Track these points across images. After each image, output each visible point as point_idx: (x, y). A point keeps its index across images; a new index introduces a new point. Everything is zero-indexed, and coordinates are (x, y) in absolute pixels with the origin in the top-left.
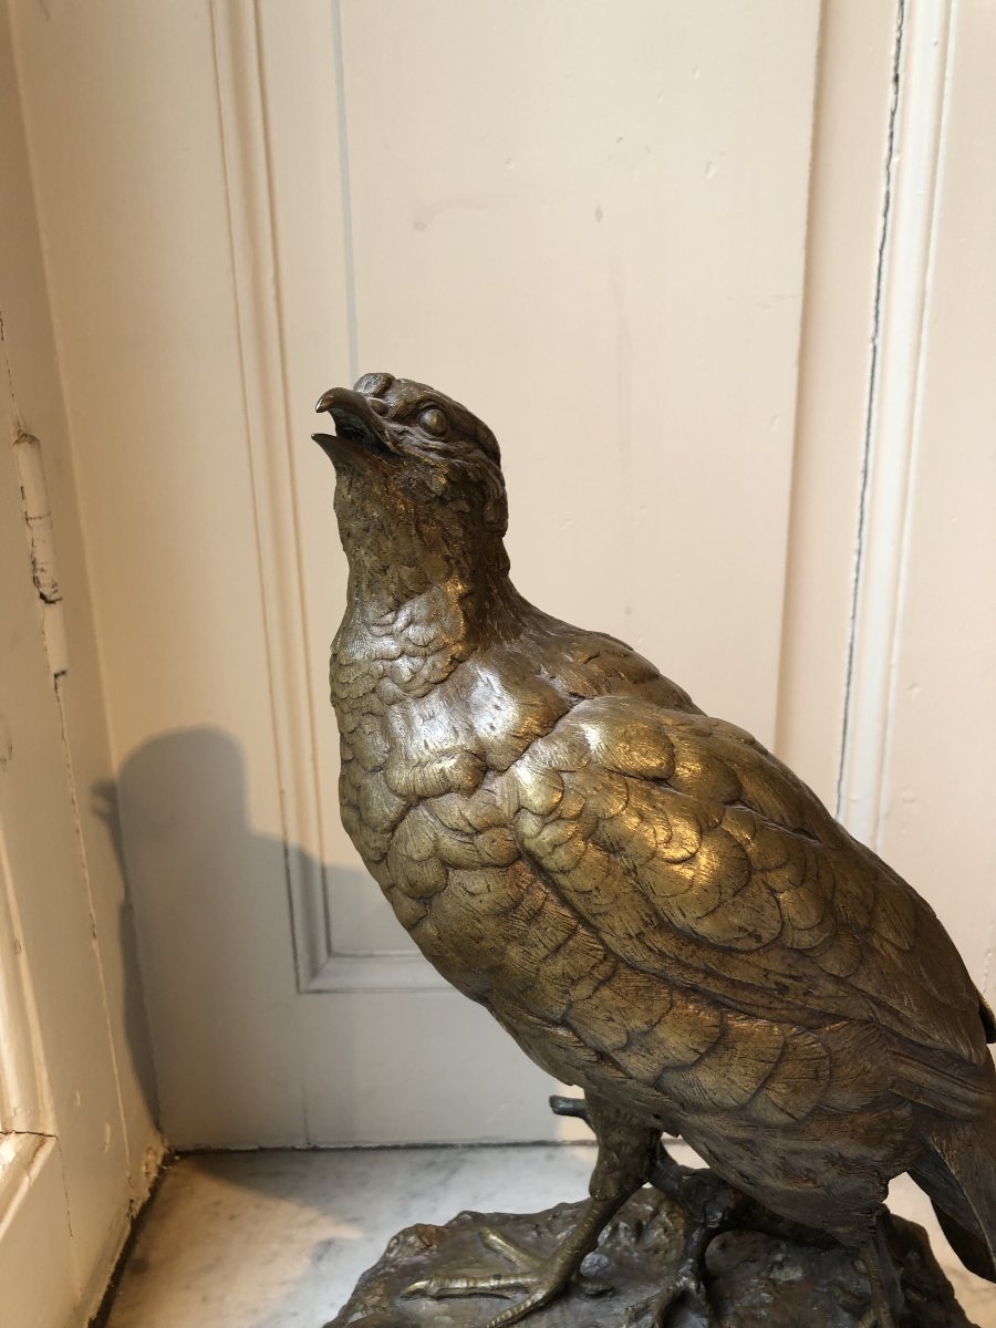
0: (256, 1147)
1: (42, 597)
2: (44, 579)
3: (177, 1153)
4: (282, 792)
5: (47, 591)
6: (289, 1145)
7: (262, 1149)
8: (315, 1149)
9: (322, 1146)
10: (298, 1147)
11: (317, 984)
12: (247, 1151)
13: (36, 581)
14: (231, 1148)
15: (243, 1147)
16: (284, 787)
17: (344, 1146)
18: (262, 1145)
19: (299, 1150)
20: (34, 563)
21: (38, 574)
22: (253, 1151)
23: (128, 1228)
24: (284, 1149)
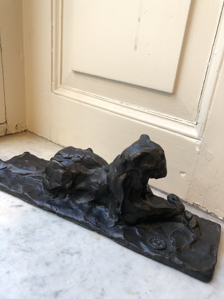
0: (41, 136)
3: (28, 131)
4: (52, 26)
6: (47, 138)
7: (42, 137)
8: (51, 141)
9: (53, 141)
10: (48, 139)
11: (56, 91)
12: (39, 136)
14: (38, 134)
15: (39, 135)
16: (53, 25)
17: (57, 143)
18: (43, 136)
19: (48, 140)
22: (41, 137)
23: (3, 134)
24: (46, 139)
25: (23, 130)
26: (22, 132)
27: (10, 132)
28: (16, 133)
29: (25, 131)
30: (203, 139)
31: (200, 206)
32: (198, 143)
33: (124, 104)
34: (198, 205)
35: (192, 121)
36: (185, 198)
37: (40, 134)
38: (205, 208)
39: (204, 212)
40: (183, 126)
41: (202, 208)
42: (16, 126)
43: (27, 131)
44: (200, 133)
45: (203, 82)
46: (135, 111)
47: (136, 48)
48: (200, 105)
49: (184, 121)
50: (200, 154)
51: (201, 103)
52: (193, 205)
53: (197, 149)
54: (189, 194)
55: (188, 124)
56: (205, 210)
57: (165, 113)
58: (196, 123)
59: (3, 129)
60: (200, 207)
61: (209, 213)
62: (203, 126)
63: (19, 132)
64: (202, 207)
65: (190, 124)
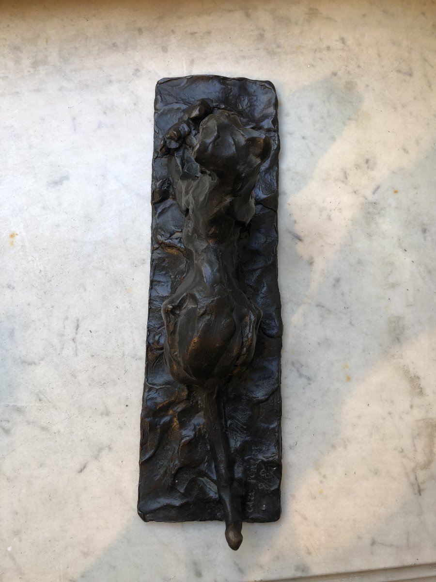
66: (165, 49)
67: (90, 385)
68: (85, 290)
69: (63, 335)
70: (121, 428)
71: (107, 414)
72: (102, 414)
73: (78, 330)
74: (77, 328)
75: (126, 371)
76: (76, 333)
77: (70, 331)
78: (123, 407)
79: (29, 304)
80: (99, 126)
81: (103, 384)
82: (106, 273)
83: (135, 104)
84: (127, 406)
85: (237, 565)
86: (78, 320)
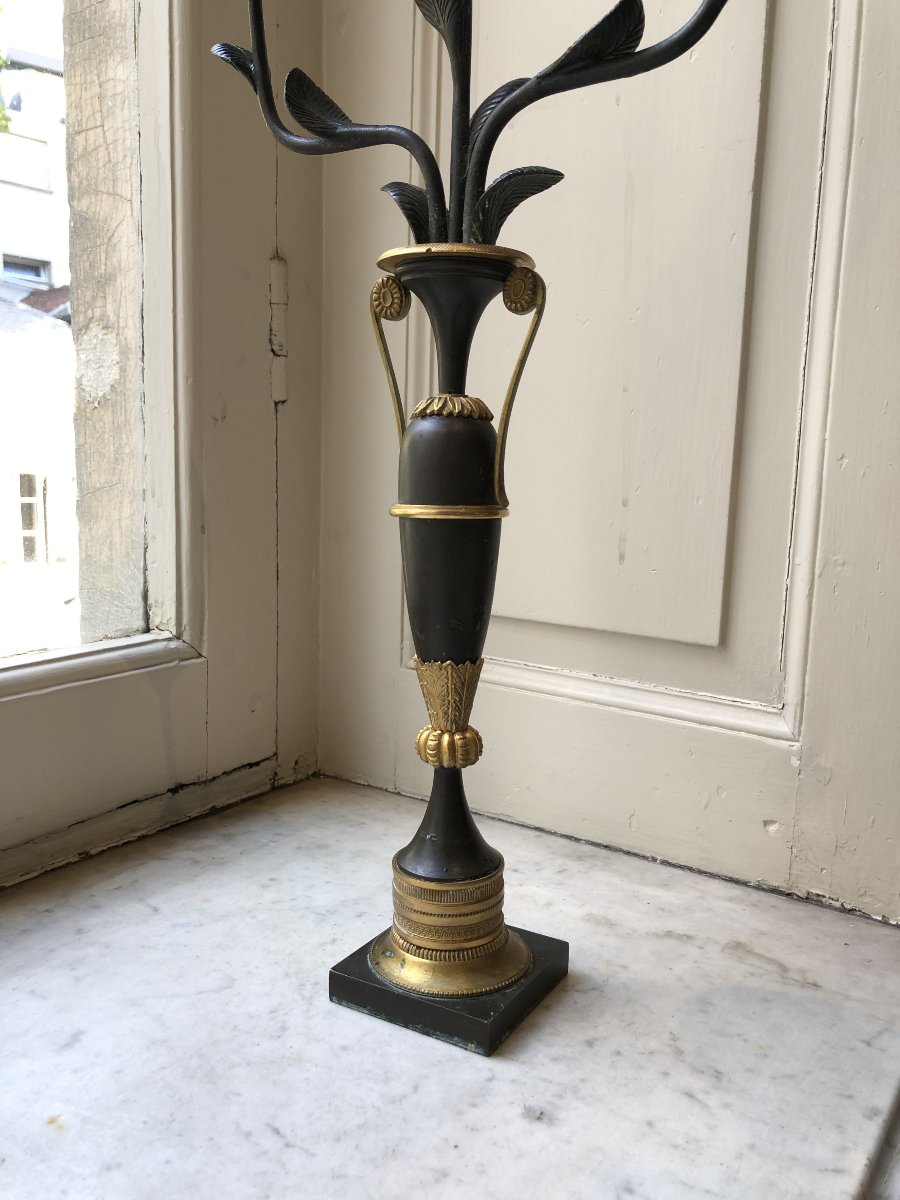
0: (366, 783)
1: (273, 350)
2: (275, 341)
5: (276, 348)
6: (386, 789)
7: (370, 786)
9: (403, 794)
10: (389, 789)
12: (360, 784)
13: (270, 341)
14: (354, 780)
15: (360, 781)
17: (416, 797)
18: (371, 783)
19: (389, 791)
20: (271, 330)
21: (273, 337)
22: (364, 785)
23: (268, 787)
24: (381, 789)
25: (310, 773)
26: (308, 778)
27: (282, 782)
28: (295, 783)
29: (316, 775)
30: (804, 738)
31: (824, 897)
32: (794, 748)
33: (603, 679)
34: (818, 895)
35: (770, 702)
36: (785, 885)
37: (360, 778)
38: (837, 900)
39: (836, 909)
40: (753, 715)
41: (830, 901)
42: (296, 763)
43: (320, 775)
44: (794, 726)
45: (782, 619)
46: (633, 691)
47: (622, 557)
48: (785, 666)
49: (753, 704)
50: (802, 773)
51: (785, 661)
52: (807, 898)
53: (795, 762)
54: (794, 871)
55: (765, 709)
56: (838, 905)
57: (706, 691)
58: (780, 706)
59: (269, 773)
60: (824, 900)
61: (851, 911)
62: (798, 710)
63: (302, 781)
64: (830, 898)
65: (770, 710)
66: (97, 907)
67: (376, 1167)
68: (239, 1095)
69: (265, 1153)
70: (484, 1172)
71: (445, 1174)
72: (437, 1181)
73: (282, 1131)
74: (277, 1131)
75: (405, 1120)
76: (283, 1137)
77: (270, 1142)
78: (454, 1152)
79: (167, 1162)
80: (78, 979)
81: (393, 1152)
82: (248, 1064)
83: (108, 947)
84: (456, 1147)
85: (826, 1170)
86: (268, 1125)
